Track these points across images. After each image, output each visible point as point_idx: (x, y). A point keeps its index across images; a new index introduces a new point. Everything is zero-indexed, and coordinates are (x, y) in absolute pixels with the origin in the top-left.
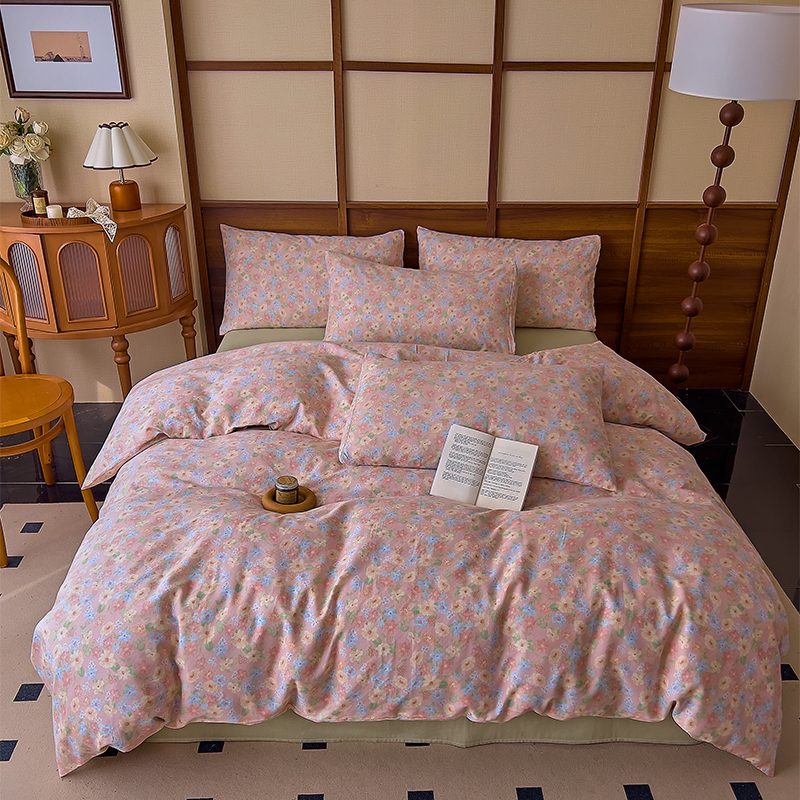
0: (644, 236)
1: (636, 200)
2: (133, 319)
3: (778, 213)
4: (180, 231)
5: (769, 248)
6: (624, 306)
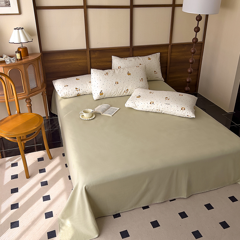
0: (171, 53)
1: (168, 43)
3: (203, 44)
5: (201, 54)
6: (166, 73)
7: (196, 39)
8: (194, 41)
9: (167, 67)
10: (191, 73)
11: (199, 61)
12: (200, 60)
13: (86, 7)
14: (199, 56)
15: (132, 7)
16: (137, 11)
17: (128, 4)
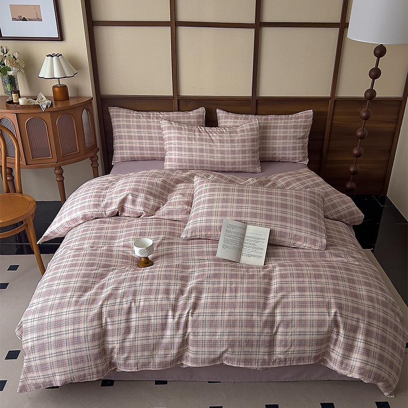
0: (333, 115)
1: (328, 95)
2: (65, 157)
3: (403, 103)
4: (89, 111)
5: (398, 121)
6: (322, 151)
7: (371, 92)
8: (368, 94)
9: (323, 140)
10: (358, 156)
11: (394, 135)
12: (395, 132)
13: (175, 24)
14: (393, 126)
15: (259, 25)
16: (267, 32)
17: (252, 20)
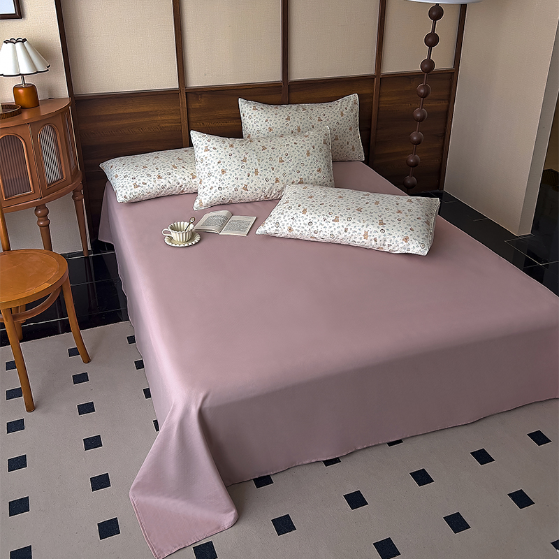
0: (380, 96)
1: (373, 72)
2: (51, 190)
3: (455, 75)
5: (450, 98)
9: (369, 130)
11: (447, 115)
12: (447, 112)
